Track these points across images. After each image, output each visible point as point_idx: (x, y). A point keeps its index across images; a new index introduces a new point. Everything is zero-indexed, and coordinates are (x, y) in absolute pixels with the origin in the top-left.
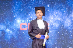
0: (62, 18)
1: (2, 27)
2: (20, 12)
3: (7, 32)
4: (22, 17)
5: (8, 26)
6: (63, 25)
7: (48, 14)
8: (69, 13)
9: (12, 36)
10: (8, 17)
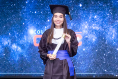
0: (102, 27)
2: (34, 16)
3: (13, 49)
4: (38, 24)
5: (15, 39)
6: (105, 38)
7: (80, 19)
8: (114, 18)
9: (21, 56)
10: (15, 25)
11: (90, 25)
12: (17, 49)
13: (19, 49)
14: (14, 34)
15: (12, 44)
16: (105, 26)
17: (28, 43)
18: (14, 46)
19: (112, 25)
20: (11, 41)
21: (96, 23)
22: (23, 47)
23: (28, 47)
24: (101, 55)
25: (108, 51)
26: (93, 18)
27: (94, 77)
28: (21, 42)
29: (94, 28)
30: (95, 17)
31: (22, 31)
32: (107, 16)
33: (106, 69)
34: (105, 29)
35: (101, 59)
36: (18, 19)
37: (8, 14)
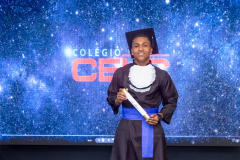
1: (15, 71)
2: (75, 21)
3: (31, 86)
4: (81, 38)
5: (34, 66)
6: (215, 65)
7: (166, 29)
8: (233, 29)
9: (46, 100)
10: (34, 37)
11: (186, 40)
12: (38, 86)
13: (43, 85)
14: (33, 56)
15: (28, 75)
16: (215, 42)
17: (60, 73)
18: (33, 81)
19: (229, 42)
20: (27, 70)
21: (198, 37)
22: (50, 82)
23: (60, 83)
24: (206, 100)
25: (221, 93)
26: (192, 28)
27: (193, 143)
28: (47, 72)
29: (193, 46)
30: (197, 24)
31: (49, 50)
32: (219, 23)
33: (216, 127)
34: (214, 49)
35: (207, 109)
36: (42, 26)
37: (20, 14)
